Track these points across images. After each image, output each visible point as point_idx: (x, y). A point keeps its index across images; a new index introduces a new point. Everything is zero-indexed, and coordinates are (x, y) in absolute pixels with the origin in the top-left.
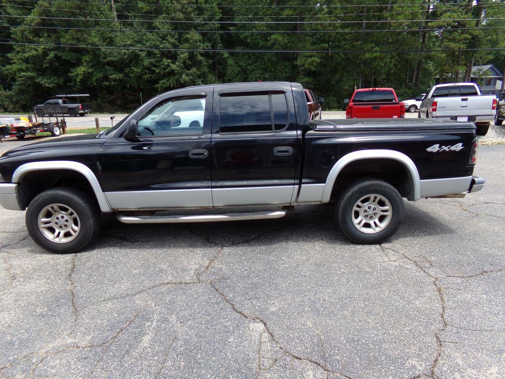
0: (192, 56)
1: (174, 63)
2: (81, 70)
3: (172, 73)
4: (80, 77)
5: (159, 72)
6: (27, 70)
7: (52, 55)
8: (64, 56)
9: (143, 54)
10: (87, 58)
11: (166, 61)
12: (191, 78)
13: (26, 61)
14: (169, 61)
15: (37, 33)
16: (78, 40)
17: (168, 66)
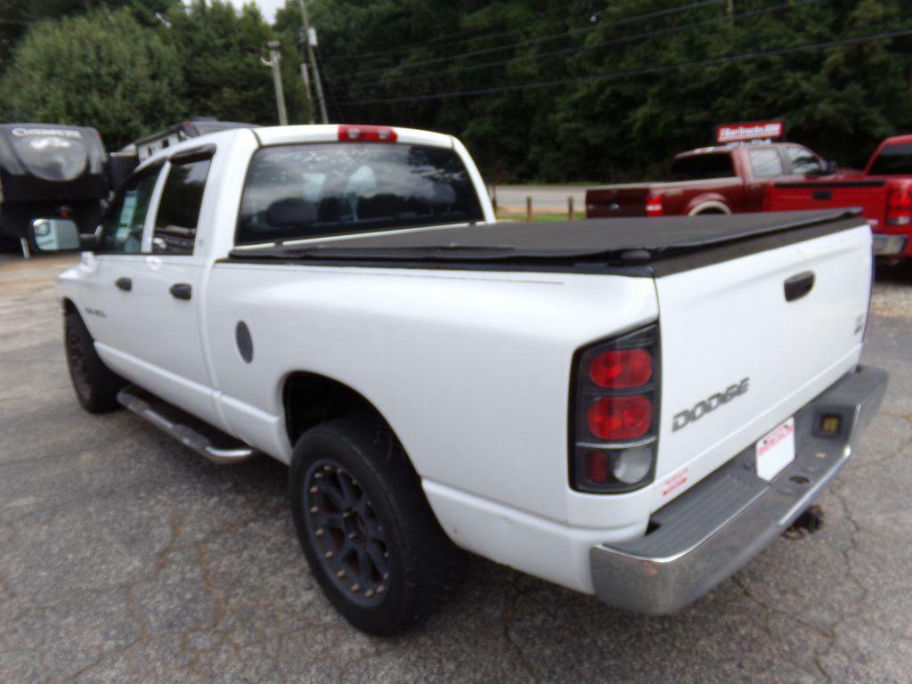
0: (857, 58)
1: (808, 79)
2: (641, 113)
3: (802, 100)
4: (638, 124)
5: (775, 102)
6: (574, 118)
7: (608, 91)
8: (628, 90)
9: (747, 69)
10: (654, 90)
11: (791, 77)
12: (842, 106)
13: (575, 105)
14: (799, 75)
15: (598, 57)
16: (647, 61)
17: (796, 85)
